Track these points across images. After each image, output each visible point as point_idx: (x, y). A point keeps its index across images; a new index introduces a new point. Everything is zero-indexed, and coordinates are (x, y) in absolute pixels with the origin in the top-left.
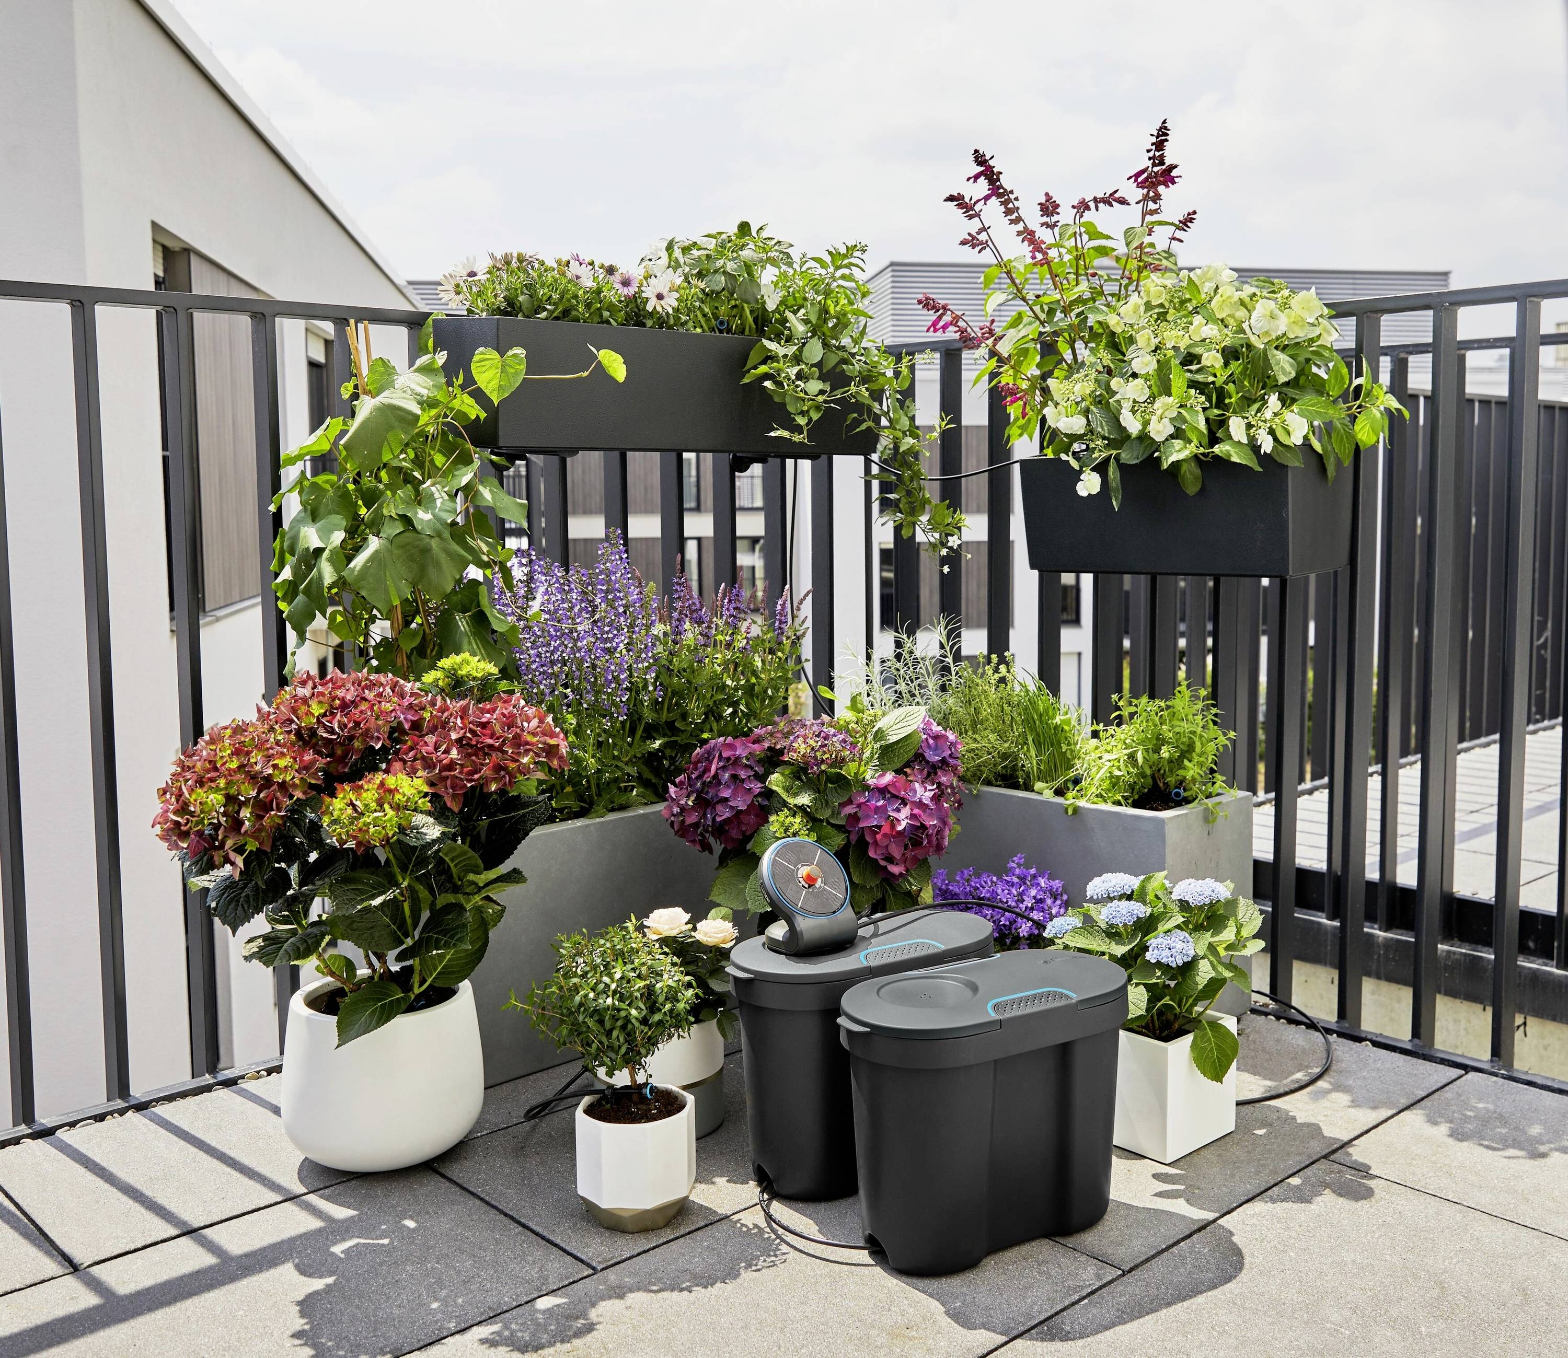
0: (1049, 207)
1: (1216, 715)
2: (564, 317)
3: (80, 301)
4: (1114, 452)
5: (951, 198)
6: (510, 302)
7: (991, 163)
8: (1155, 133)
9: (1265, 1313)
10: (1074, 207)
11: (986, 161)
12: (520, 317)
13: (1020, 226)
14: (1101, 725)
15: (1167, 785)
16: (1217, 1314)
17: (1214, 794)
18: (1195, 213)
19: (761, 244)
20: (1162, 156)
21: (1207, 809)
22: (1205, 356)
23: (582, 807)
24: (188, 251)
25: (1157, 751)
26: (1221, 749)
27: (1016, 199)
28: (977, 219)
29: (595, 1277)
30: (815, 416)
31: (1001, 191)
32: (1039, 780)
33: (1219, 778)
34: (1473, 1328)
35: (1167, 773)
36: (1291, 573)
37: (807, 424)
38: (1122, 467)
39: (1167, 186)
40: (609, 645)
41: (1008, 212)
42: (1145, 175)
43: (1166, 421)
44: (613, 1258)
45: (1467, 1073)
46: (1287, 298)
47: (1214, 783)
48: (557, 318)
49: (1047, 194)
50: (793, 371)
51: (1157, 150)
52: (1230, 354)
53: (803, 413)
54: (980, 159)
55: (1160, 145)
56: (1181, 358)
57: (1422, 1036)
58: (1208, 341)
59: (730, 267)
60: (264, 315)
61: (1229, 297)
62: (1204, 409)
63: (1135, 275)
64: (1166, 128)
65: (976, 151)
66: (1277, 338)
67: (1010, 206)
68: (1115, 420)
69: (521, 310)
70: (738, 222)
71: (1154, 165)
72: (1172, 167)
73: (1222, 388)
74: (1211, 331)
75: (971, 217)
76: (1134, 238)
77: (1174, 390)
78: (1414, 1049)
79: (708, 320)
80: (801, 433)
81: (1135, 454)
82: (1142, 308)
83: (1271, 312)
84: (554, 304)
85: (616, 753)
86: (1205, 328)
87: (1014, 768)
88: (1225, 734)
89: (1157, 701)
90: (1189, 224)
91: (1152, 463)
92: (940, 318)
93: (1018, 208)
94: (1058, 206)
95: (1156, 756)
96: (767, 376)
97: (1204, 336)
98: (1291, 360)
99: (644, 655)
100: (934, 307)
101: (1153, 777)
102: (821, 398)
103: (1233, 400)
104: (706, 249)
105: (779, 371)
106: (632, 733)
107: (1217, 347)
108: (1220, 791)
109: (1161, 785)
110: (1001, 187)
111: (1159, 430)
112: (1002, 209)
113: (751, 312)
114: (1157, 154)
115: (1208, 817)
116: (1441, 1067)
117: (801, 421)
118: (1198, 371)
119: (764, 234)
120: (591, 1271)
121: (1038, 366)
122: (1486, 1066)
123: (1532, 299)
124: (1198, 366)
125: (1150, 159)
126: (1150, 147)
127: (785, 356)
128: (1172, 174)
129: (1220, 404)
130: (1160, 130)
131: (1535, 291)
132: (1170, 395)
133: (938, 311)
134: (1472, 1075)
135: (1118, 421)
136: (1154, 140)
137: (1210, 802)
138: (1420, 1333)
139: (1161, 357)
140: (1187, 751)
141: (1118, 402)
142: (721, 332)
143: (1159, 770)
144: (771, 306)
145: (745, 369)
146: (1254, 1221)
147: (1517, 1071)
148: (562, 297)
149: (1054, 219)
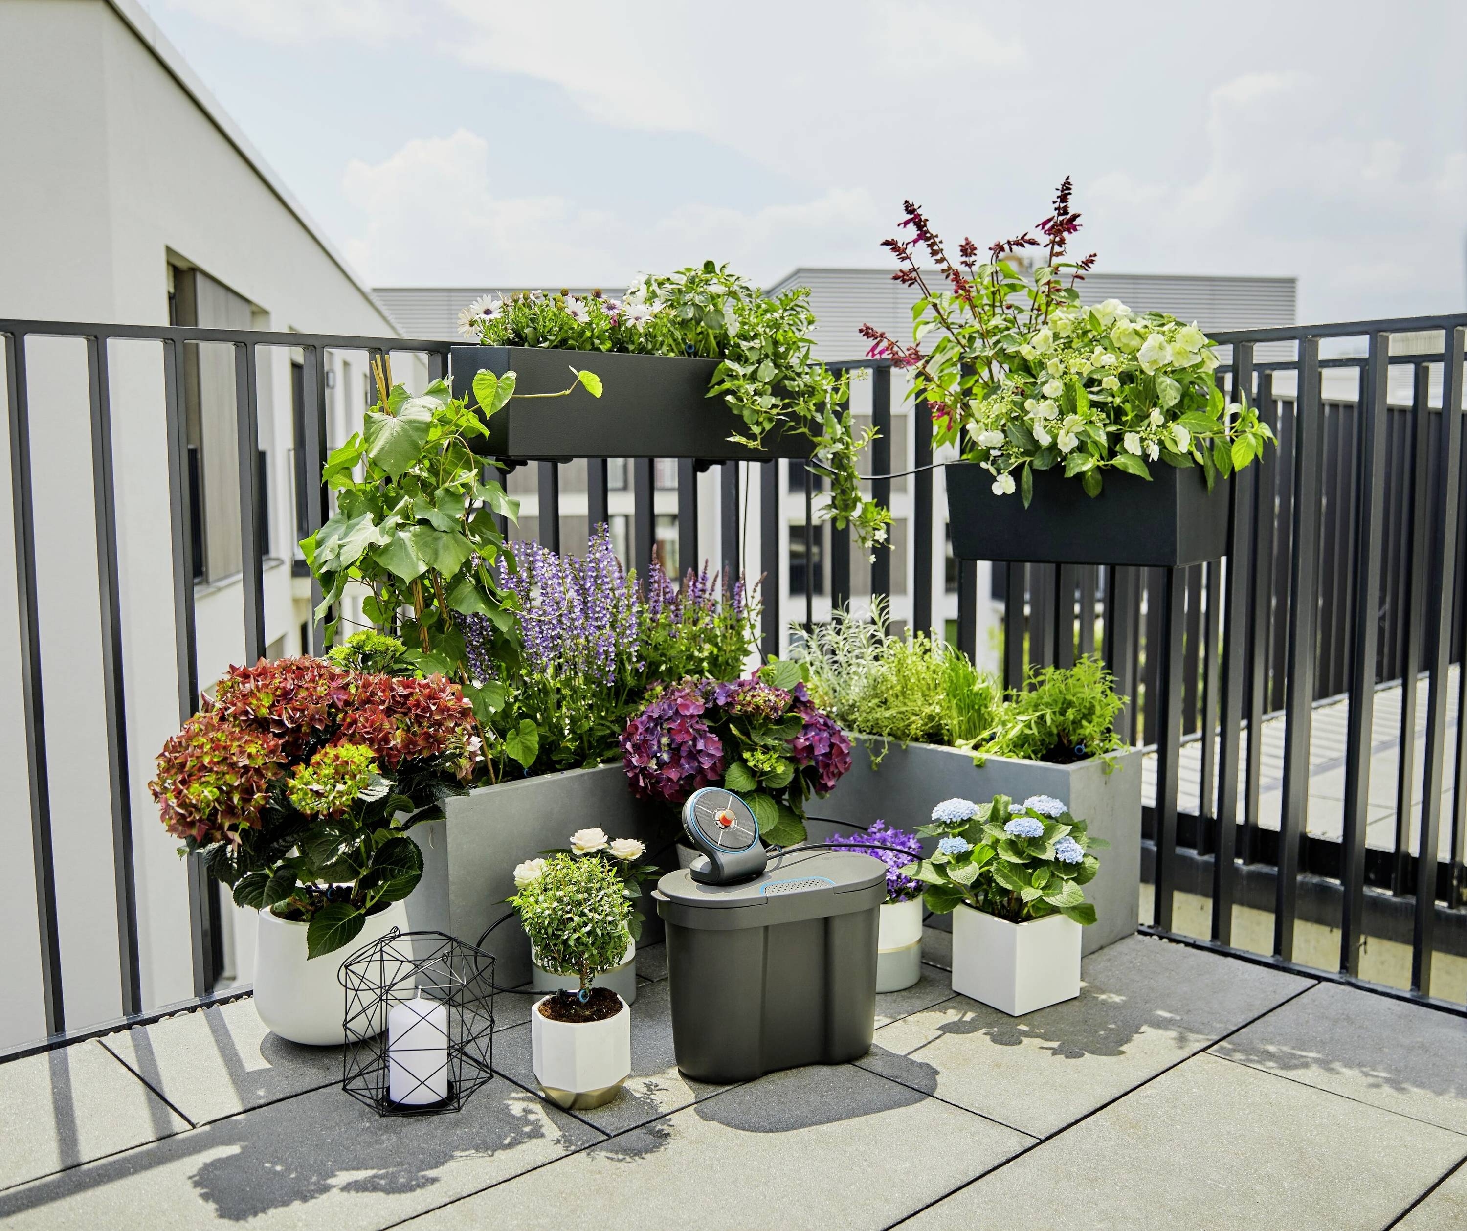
0: (967, 250)
1: (1111, 682)
2: (561, 346)
3: (172, 340)
4: (1028, 459)
5: (887, 243)
6: (518, 333)
7: (919, 211)
8: (1060, 188)
9: (1158, 1173)
10: (990, 249)
11: (915, 210)
12: (526, 346)
13: (944, 266)
14: (1015, 690)
15: (1070, 742)
16: (1118, 1173)
17: (1110, 749)
18: (1095, 255)
19: (723, 280)
20: (1066, 207)
21: (1104, 763)
22: (1105, 380)
23: (575, 759)
24: (194, 270)
25: (1063, 713)
26: (1117, 712)
27: (941, 242)
28: (908, 260)
29: (609, 1141)
30: (768, 426)
31: (928, 235)
32: (960, 737)
33: (1115, 736)
34: (1326, 1183)
35: (1071, 732)
36: (1178, 563)
37: (761, 434)
38: (1035, 472)
39: (1070, 233)
40: (599, 623)
41: (934, 253)
42: (1051, 223)
43: (1072, 435)
44: (623, 1127)
45: (1319, 982)
46: (1173, 331)
47: (1110, 741)
48: (556, 347)
49: (967, 239)
50: (751, 388)
51: (1062, 202)
52: (1126, 378)
53: (758, 423)
54: (909, 208)
55: (1064, 198)
56: (1084, 381)
57: (1283, 952)
58: (1107, 368)
59: (698, 299)
60: (315, 347)
61: (1125, 330)
62: (1105, 425)
63: (1043, 308)
64: (1069, 184)
65: (906, 202)
66: (1165, 366)
67: (936, 248)
68: (1029, 434)
69: (527, 341)
70: (705, 261)
71: (1059, 214)
72: (1075, 217)
73: (1119, 406)
74: (1109, 359)
75: (903, 259)
76: (1043, 276)
77: (1079, 410)
78: (1275, 963)
79: (678, 344)
80: (755, 439)
81: (1046, 462)
82: (1051, 340)
83: (1160, 344)
84: (554, 335)
85: (603, 714)
86: (1104, 357)
87: (939, 727)
88: (1120, 699)
89: (1062, 671)
90: (1090, 265)
91: (1059, 469)
92: (877, 344)
93: (942, 250)
94: (975, 249)
95: (1062, 718)
96: (729, 392)
97: (1103, 364)
98: (1177, 385)
99: (628, 632)
100: (873, 336)
101: (1059, 735)
102: (774, 411)
103: (1129, 418)
104: (678, 284)
105: (739, 387)
106: (617, 695)
107: (1115, 373)
108: (1115, 747)
109: (1065, 742)
110: (927, 232)
111: (1067, 443)
112: (929, 250)
113: (715, 337)
114: (1062, 205)
115: (1105, 768)
116: (1298, 978)
117: (756, 430)
118: (1098, 393)
119: (727, 271)
120: (605, 1137)
121: (959, 384)
122: (1336, 977)
123: (1381, 333)
124: (1099, 388)
125: (1056, 209)
126: (1055, 199)
127: (744, 375)
128: (1075, 223)
129: (1117, 421)
130: (1064, 185)
131: (1384, 326)
132: (1076, 413)
133: (876, 338)
134: (1324, 984)
135: (1032, 434)
136: (1059, 193)
137: (1108, 756)
138: (1284, 1187)
139: (1067, 380)
140: (1088, 714)
141: (1032, 419)
142: (689, 355)
143: (1064, 729)
144: (732, 332)
145: (710, 385)
146: (1146, 1101)
147: (1362, 981)
148: (561, 329)
149: (973, 258)
